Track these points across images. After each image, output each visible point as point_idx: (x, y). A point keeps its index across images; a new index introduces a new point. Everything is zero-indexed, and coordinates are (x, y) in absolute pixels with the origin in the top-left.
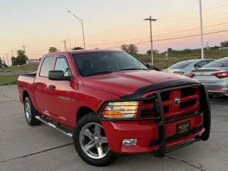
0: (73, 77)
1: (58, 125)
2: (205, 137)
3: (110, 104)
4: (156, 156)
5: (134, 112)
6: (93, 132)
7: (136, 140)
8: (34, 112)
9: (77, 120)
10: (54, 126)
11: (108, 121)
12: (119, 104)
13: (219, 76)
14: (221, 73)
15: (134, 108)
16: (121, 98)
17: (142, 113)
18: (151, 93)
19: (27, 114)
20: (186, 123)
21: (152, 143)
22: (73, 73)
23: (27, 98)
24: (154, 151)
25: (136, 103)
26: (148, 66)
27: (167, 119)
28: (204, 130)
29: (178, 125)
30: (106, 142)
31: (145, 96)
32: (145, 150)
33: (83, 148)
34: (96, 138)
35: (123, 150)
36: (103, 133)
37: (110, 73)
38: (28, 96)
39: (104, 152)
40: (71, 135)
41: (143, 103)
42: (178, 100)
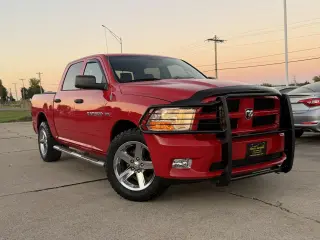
0: (109, 85)
1: (87, 153)
2: (287, 167)
4: (218, 185)
5: (189, 122)
8: (52, 141)
9: (112, 138)
13: (309, 103)
14: (312, 100)
16: (172, 104)
17: (200, 124)
20: (260, 143)
22: (109, 80)
23: (42, 124)
28: (285, 158)
29: (249, 146)
30: (151, 167)
31: (207, 101)
32: (202, 174)
34: (136, 163)
35: (172, 174)
36: (146, 156)
38: (45, 120)
39: (146, 182)
40: (102, 164)
42: (250, 112)
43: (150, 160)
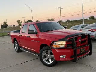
0: (38, 32)
3: (55, 42)
8: (19, 47)
10: (30, 52)
11: (54, 49)
12: (58, 42)
15: (64, 44)
16: (59, 40)
17: (67, 45)
19: (16, 48)
20: (83, 49)
21: (71, 57)
23: (15, 42)
24: (72, 60)
25: (65, 42)
31: (68, 39)
34: (49, 56)
35: (61, 60)
36: (51, 54)
39: (52, 61)
40: (38, 55)
41: (68, 42)
42: (80, 40)
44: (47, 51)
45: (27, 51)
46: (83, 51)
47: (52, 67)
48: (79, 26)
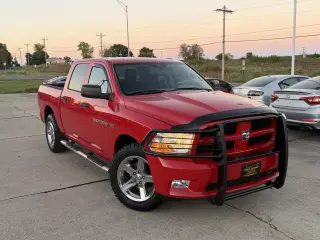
0: (113, 94)
1: (90, 155)
2: (279, 183)
3: (159, 134)
4: (213, 204)
5: (188, 146)
6: (135, 168)
7: (188, 182)
8: (59, 135)
9: (116, 150)
10: (86, 156)
11: (155, 156)
12: (168, 135)
13: (310, 101)
14: (313, 98)
16: (173, 127)
18: (211, 124)
19: (49, 136)
20: (254, 164)
21: (209, 187)
23: (50, 116)
24: (211, 197)
25: (191, 136)
26: (212, 84)
27: (230, 158)
28: (278, 175)
29: (243, 167)
30: (151, 181)
31: (205, 127)
32: (199, 194)
33: (121, 186)
34: (139, 175)
36: (147, 170)
37: (161, 92)
38: (52, 113)
39: (147, 194)
40: (107, 170)
41: (200, 136)
42: (246, 134)
43: (150, 174)
44: (136, 161)
45: (79, 152)
46: (251, 171)
47: (146, 214)
48: (275, 79)
